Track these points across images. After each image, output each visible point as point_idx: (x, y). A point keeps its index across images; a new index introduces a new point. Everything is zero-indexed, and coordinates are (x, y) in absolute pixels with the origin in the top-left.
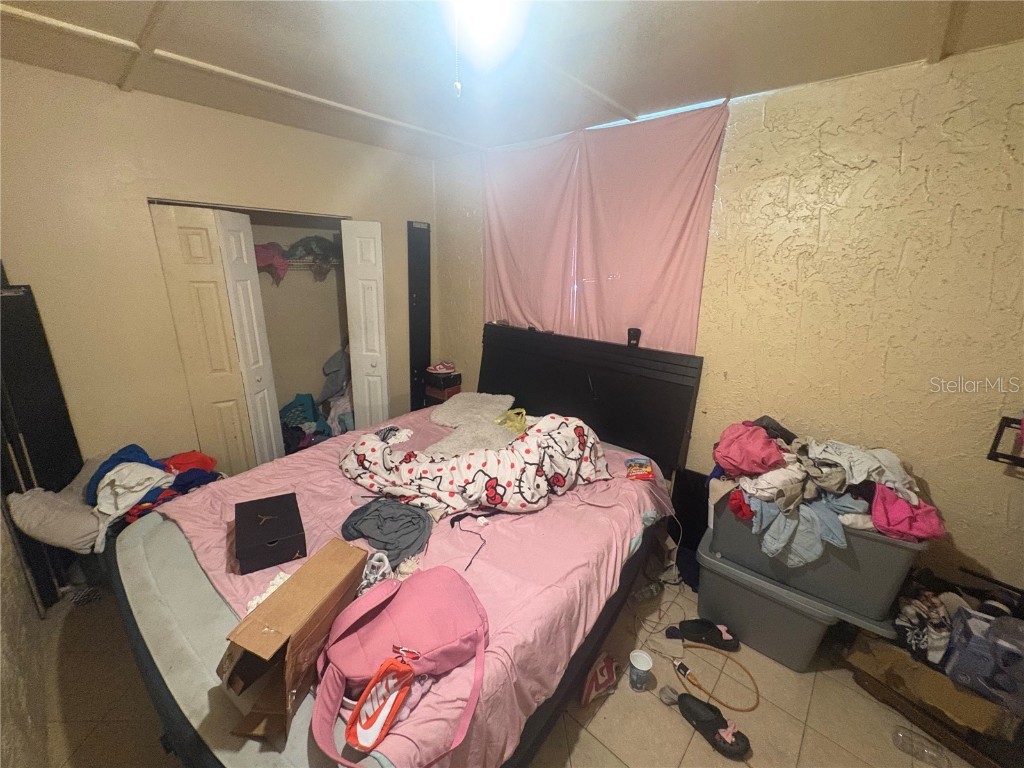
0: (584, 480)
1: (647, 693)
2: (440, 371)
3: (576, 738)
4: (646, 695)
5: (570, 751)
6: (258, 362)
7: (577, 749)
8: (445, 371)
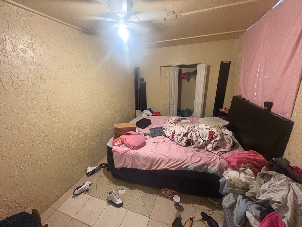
0: (206, 149)
1: (176, 210)
2: (223, 111)
3: (154, 194)
4: (175, 210)
5: (151, 193)
6: (174, 98)
7: (152, 195)
8: (224, 111)
